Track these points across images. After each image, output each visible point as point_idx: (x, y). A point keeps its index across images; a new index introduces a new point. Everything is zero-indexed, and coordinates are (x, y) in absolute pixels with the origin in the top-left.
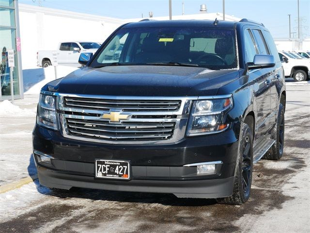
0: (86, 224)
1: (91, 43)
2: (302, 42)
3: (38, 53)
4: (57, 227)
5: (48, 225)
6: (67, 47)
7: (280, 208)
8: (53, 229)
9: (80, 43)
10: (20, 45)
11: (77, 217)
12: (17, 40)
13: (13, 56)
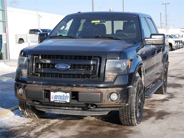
0: (59, 127)
1: (47, 30)
2: (168, 29)
3: (16, 36)
4: (43, 129)
5: (38, 128)
6: (33, 32)
7: (162, 119)
8: (41, 130)
9: (41, 30)
10: (8, 31)
11: (53, 124)
12: (6, 28)
13: (5, 37)
